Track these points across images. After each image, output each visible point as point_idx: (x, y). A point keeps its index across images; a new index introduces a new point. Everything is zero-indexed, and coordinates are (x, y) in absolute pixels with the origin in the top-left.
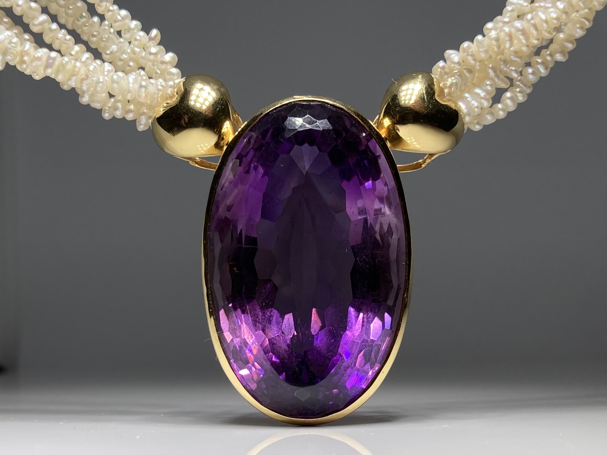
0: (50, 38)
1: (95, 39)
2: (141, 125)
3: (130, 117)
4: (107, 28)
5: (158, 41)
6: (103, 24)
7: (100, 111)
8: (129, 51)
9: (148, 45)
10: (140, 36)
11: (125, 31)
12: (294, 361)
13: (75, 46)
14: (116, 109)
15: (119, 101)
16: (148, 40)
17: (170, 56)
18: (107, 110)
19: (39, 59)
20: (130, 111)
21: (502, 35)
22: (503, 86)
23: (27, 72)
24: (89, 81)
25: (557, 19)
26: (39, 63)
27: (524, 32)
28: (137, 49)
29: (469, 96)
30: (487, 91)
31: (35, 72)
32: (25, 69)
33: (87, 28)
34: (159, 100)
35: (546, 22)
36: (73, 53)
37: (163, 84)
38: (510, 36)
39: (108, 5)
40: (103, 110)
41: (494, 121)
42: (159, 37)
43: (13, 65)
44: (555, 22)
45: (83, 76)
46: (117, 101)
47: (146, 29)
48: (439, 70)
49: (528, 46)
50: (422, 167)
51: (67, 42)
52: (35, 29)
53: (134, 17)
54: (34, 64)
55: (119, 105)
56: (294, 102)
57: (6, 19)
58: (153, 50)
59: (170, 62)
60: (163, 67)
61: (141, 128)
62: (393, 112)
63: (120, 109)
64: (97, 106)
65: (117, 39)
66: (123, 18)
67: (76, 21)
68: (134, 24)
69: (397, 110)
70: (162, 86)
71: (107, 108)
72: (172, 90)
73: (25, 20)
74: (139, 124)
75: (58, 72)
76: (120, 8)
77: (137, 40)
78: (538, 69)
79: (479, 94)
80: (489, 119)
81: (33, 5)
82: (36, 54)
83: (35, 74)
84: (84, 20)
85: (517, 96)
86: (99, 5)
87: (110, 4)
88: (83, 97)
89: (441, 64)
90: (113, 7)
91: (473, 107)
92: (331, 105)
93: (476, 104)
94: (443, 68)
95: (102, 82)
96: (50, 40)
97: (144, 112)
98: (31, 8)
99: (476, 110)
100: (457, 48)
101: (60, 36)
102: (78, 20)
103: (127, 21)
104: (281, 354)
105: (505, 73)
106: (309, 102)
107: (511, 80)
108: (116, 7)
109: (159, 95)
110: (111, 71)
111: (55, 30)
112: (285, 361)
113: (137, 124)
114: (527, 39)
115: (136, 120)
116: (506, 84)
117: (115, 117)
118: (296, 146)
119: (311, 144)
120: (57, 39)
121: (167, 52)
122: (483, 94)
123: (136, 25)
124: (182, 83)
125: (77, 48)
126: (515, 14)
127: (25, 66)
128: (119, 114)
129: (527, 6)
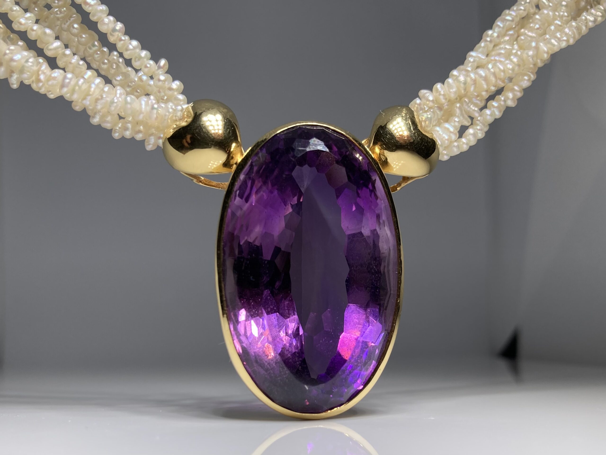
0: (64, 62)
1: (105, 66)
2: (149, 144)
3: (139, 137)
4: (115, 58)
5: (166, 70)
6: (111, 54)
7: (110, 131)
8: (136, 79)
9: (157, 72)
10: (149, 64)
11: (135, 59)
12: (297, 360)
13: (87, 71)
14: (126, 129)
15: (129, 122)
16: (157, 68)
17: (176, 85)
18: (118, 130)
19: (54, 78)
20: (140, 132)
21: (469, 79)
22: (466, 123)
23: (42, 91)
24: (103, 101)
25: (513, 70)
26: (55, 82)
27: (486, 79)
28: (145, 78)
29: (440, 130)
30: (454, 127)
31: (50, 91)
32: (40, 89)
33: (98, 55)
34: (169, 121)
35: (504, 71)
36: (86, 77)
37: (173, 107)
38: (475, 82)
39: (119, 34)
40: (113, 130)
41: (459, 153)
42: (167, 66)
43: (28, 84)
44: (510, 72)
45: (97, 96)
46: (128, 122)
47: (156, 58)
48: (416, 106)
49: (487, 91)
50: (397, 190)
51: (80, 66)
52: (49, 54)
53: (143, 48)
54: (50, 83)
55: (129, 125)
56: (299, 125)
57: (21, 42)
58: (162, 78)
59: (177, 90)
60: (170, 93)
61: (149, 148)
62: (383, 139)
63: (130, 129)
64: (108, 126)
65: (125, 68)
66: (135, 48)
67: (88, 49)
68: (144, 53)
69: (388, 137)
70: (172, 108)
71: (118, 128)
72: (181, 113)
73: (39, 45)
74: (148, 144)
75: (73, 91)
76: (131, 38)
77: (148, 67)
78: (494, 111)
79: (448, 129)
80: (456, 152)
81: (48, 31)
82: (52, 73)
83: (50, 93)
84: (95, 48)
85: (477, 133)
86: (111, 35)
87: (121, 34)
88: (94, 117)
89: (418, 101)
90: (125, 37)
91: (444, 139)
92: (333, 130)
93: (446, 138)
94: (420, 104)
95: (116, 103)
96: (64, 64)
97: (153, 133)
98: (45, 33)
99: (446, 142)
100: (430, 88)
101: (73, 61)
102: (90, 48)
103: (138, 50)
104: (285, 355)
105: (469, 112)
106: (313, 126)
107: (472, 118)
108: (127, 38)
109: (170, 117)
110: (123, 94)
111: (69, 55)
112: (290, 361)
113: (146, 144)
114: (488, 84)
115: (144, 140)
116: (469, 122)
117: (124, 136)
118: (297, 167)
119: (310, 166)
120: (71, 63)
121: (174, 80)
122: (452, 129)
123: (146, 54)
124: (191, 108)
125: (89, 73)
126: (476, 64)
127: (41, 84)
128: (128, 134)
129: (485, 59)
